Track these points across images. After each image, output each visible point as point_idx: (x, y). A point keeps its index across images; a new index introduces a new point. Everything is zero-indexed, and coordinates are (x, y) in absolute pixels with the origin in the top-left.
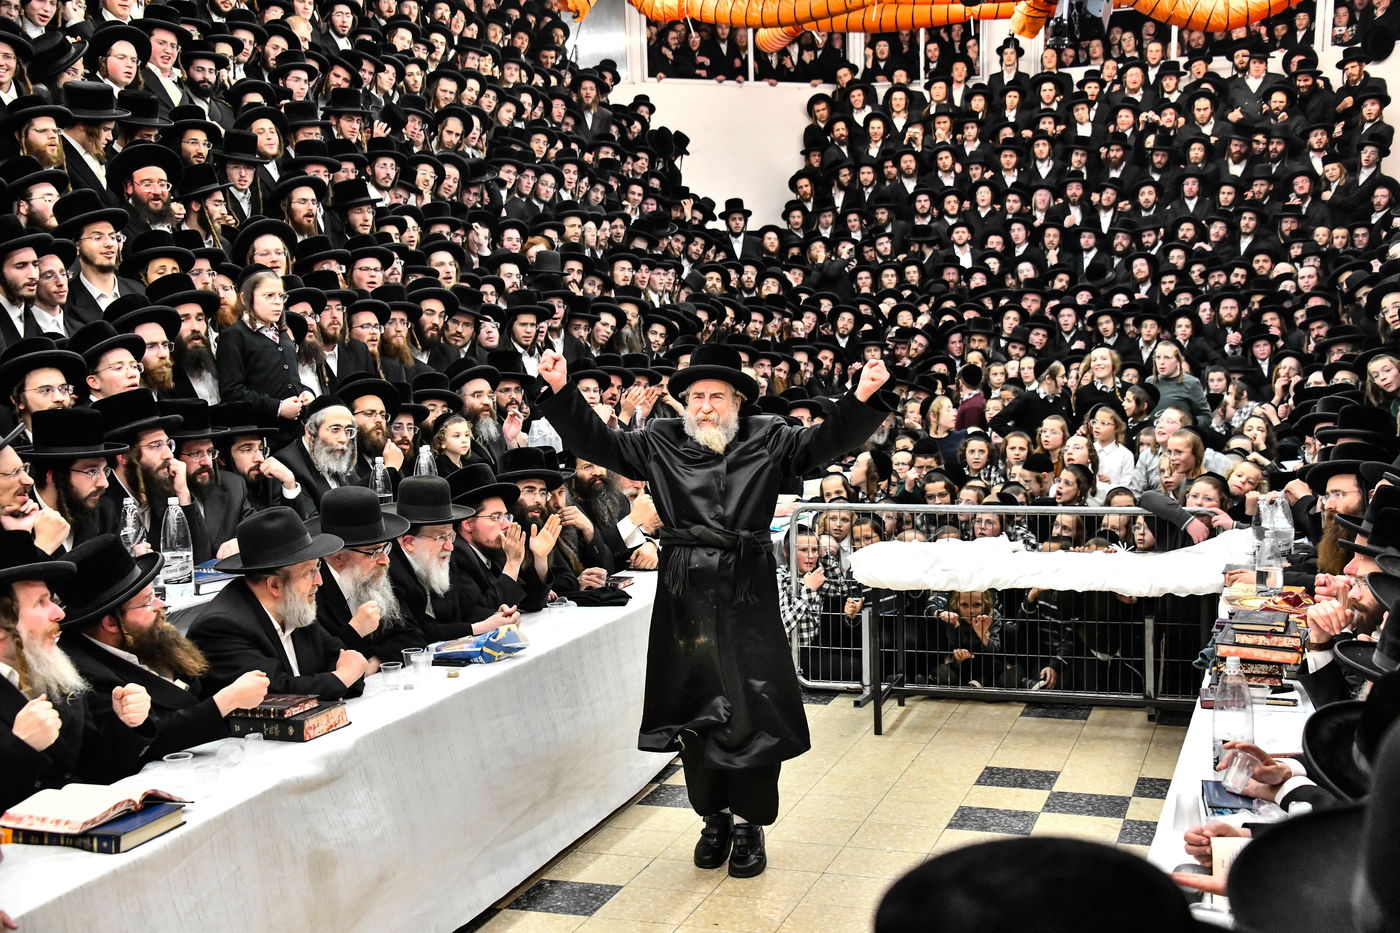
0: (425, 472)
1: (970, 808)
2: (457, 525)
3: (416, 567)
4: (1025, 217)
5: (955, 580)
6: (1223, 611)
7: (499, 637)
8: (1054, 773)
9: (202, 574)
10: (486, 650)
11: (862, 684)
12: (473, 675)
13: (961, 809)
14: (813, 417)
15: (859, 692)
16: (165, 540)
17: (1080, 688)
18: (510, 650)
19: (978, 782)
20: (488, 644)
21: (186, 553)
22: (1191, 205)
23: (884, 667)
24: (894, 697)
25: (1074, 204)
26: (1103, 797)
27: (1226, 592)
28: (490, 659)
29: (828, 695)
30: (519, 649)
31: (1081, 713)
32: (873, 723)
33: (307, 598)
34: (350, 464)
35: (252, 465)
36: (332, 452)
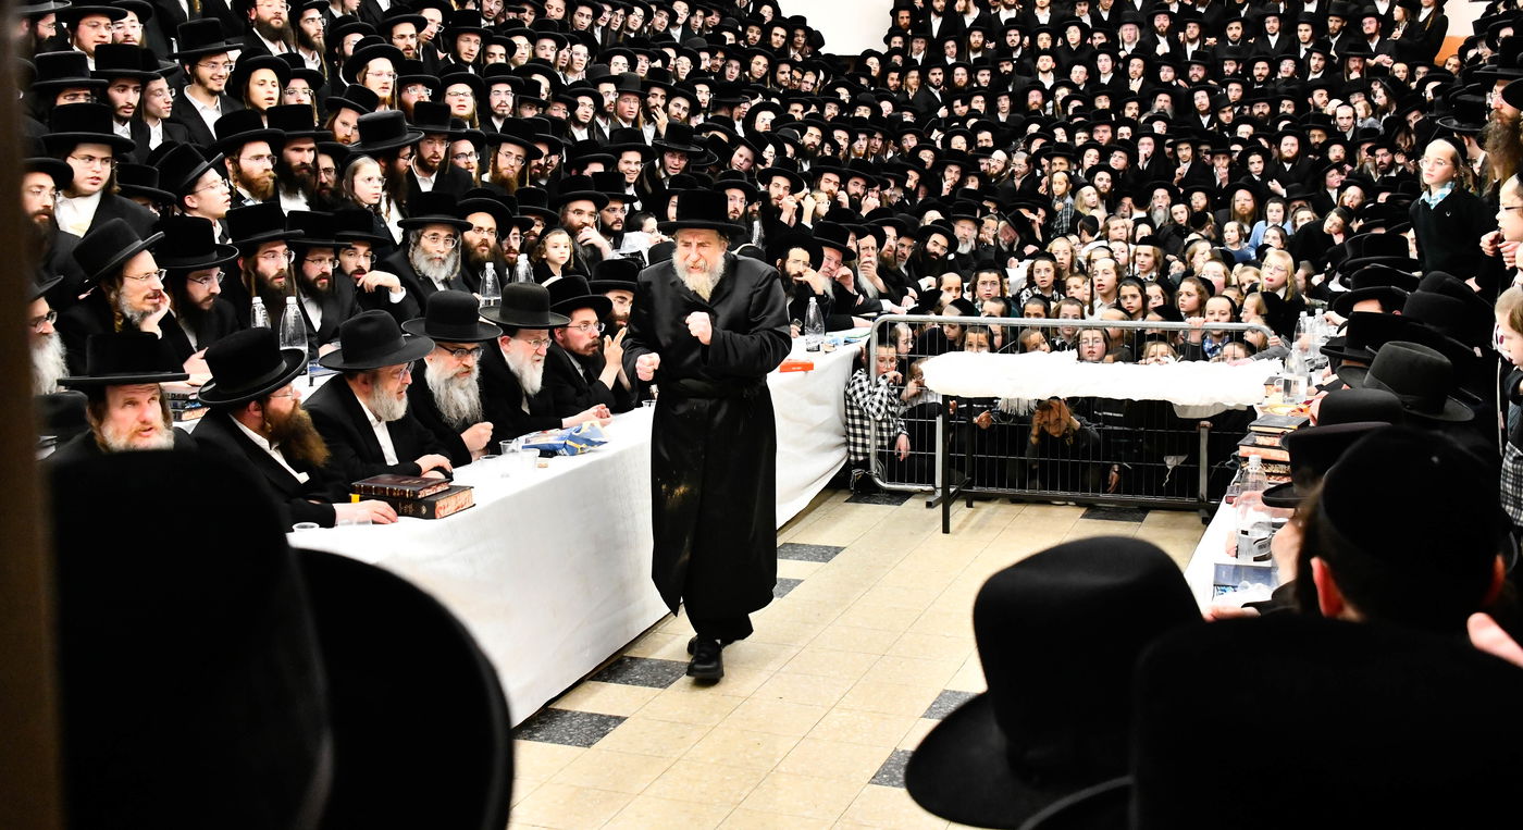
0: (522, 278)
2: (551, 330)
3: (512, 366)
4: (1112, 47)
7: (582, 433)
10: (569, 443)
11: (934, 486)
12: (560, 465)
14: (899, 237)
15: (932, 493)
16: (284, 335)
17: (1139, 493)
18: (591, 443)
20: (571, 438)
22: (1273, 40)
24: (962, 499)
25: (1162, 34)
27: (1262, 405)
28: (573, 452)
29: (901, 497)
30: (601, 443)
31: (1138, 516)
32: (941, 523)
33: (395, 395)
34: (454, 271)
35: (356, 268)
36: (431, 259)
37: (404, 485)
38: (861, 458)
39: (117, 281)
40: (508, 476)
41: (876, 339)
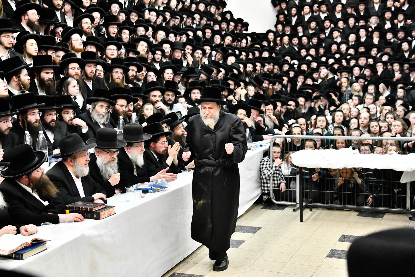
1: (336, 250)
7: (158, 183)
9: (51, 159)
10: (153, 187)
11: (296, 203)
12: (150, 196)
13: (332, 250)
15: (295, 206)
17: (380, 206)
18: (162, 188)
19: (339, 240)
20: (154, 185)
24: (308, 208)
25: (388, 20)
28: (155, 191)
29: (284, 207)
30: (166, 187)
31: (381, 215)
32: (300, 217)
33: (84, 165)
34: (107, 120)
35: (70, 119)
36: (99, 115)
37: (88, 206)
38: (266, 192)
40: (129, 201)
41: (272, 144)
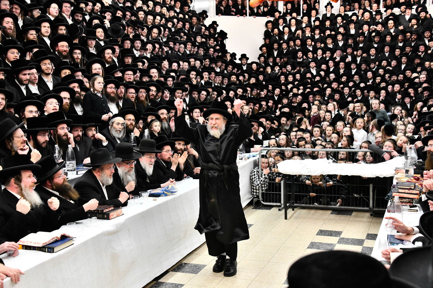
1: (314, 242)
4: (333, 59)
5: (310, 172)
6: (395, 182)
7: (169, 188)
8: (341, 232)
9: (78, 168)
10: (165, 192)
12: (161, 200)
13: (312, 243)
14: (266, 121)
15: (280, 206)
17: (349, 206)
18: (172, 192)
19: (317, 234)
20: (166, 190)
21: (74, 162)
22: (387, 55)
23: (288, 199)
24: (291, 208)
25: (349, 55)
26: (356, 239)
27: (396, 176)
28: (166, 195)
29: (270, 207)
30: (175, 192)
31: (349, 213)
32: (284, 216)
33: (109, 176)
34: (123, 135)
35: (92, 135)
36: (116, 131)
38: (255, 196)
39: (11, 139)
40: (142, 204)
41: (261, 156)
